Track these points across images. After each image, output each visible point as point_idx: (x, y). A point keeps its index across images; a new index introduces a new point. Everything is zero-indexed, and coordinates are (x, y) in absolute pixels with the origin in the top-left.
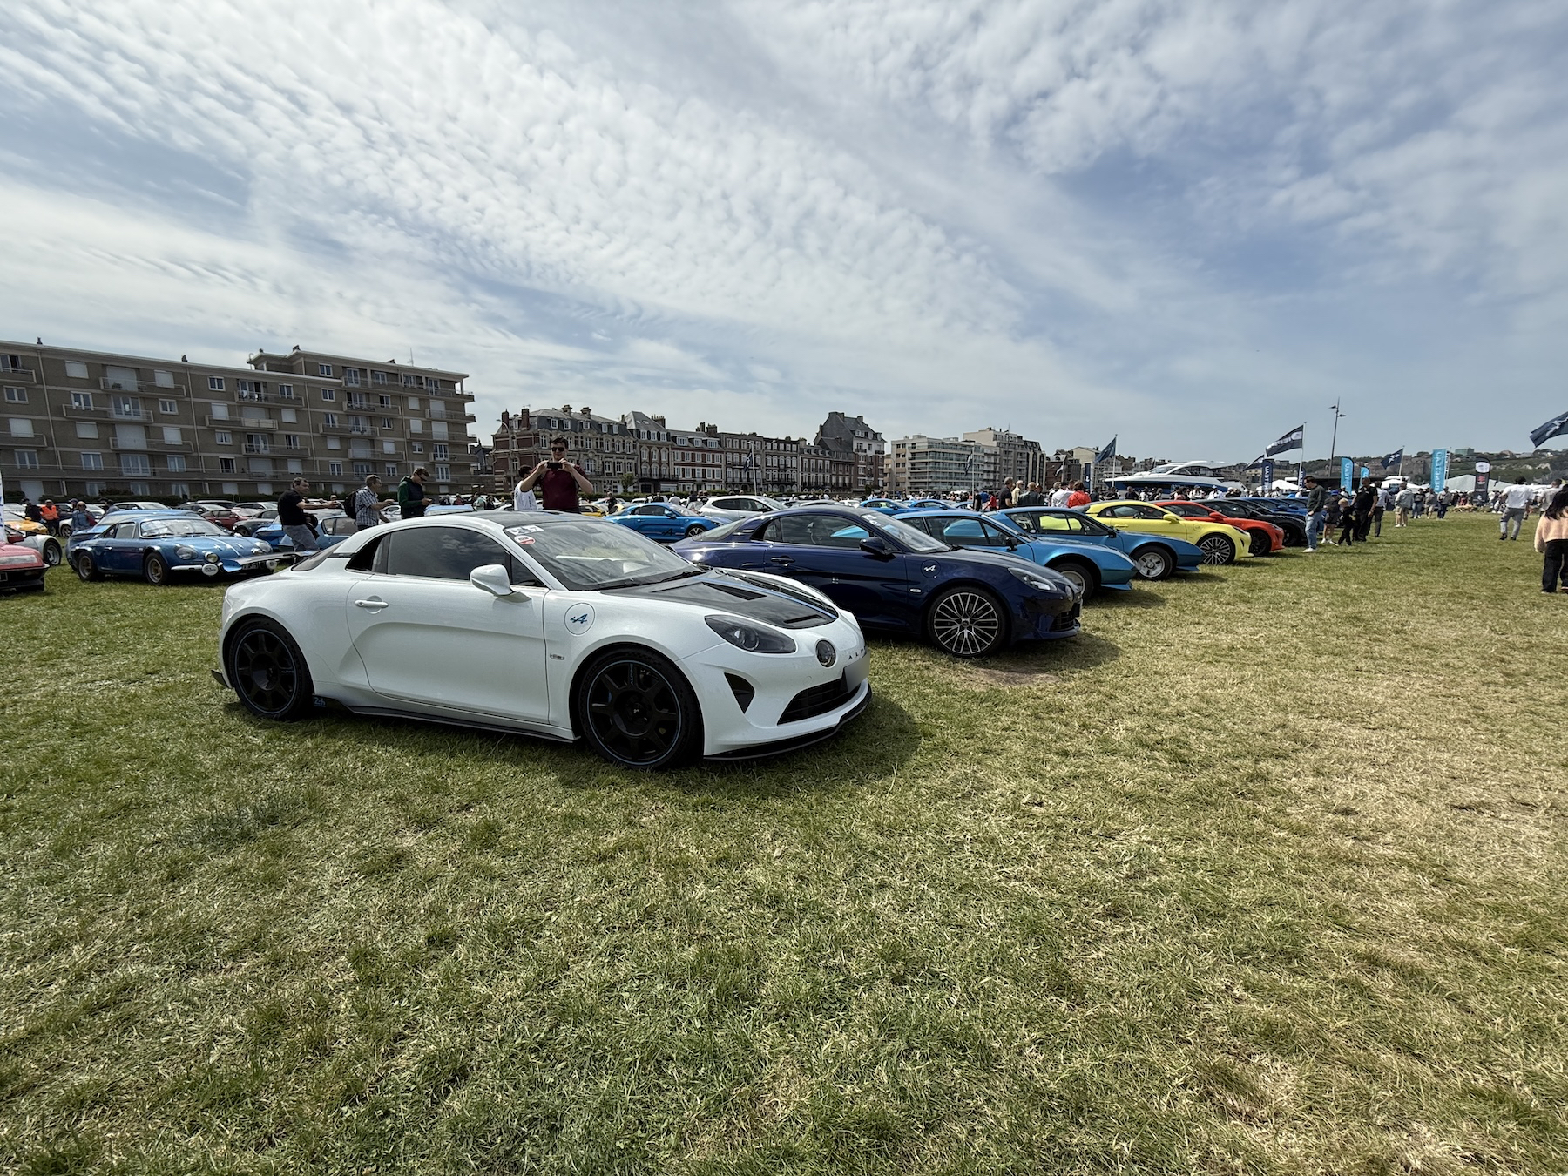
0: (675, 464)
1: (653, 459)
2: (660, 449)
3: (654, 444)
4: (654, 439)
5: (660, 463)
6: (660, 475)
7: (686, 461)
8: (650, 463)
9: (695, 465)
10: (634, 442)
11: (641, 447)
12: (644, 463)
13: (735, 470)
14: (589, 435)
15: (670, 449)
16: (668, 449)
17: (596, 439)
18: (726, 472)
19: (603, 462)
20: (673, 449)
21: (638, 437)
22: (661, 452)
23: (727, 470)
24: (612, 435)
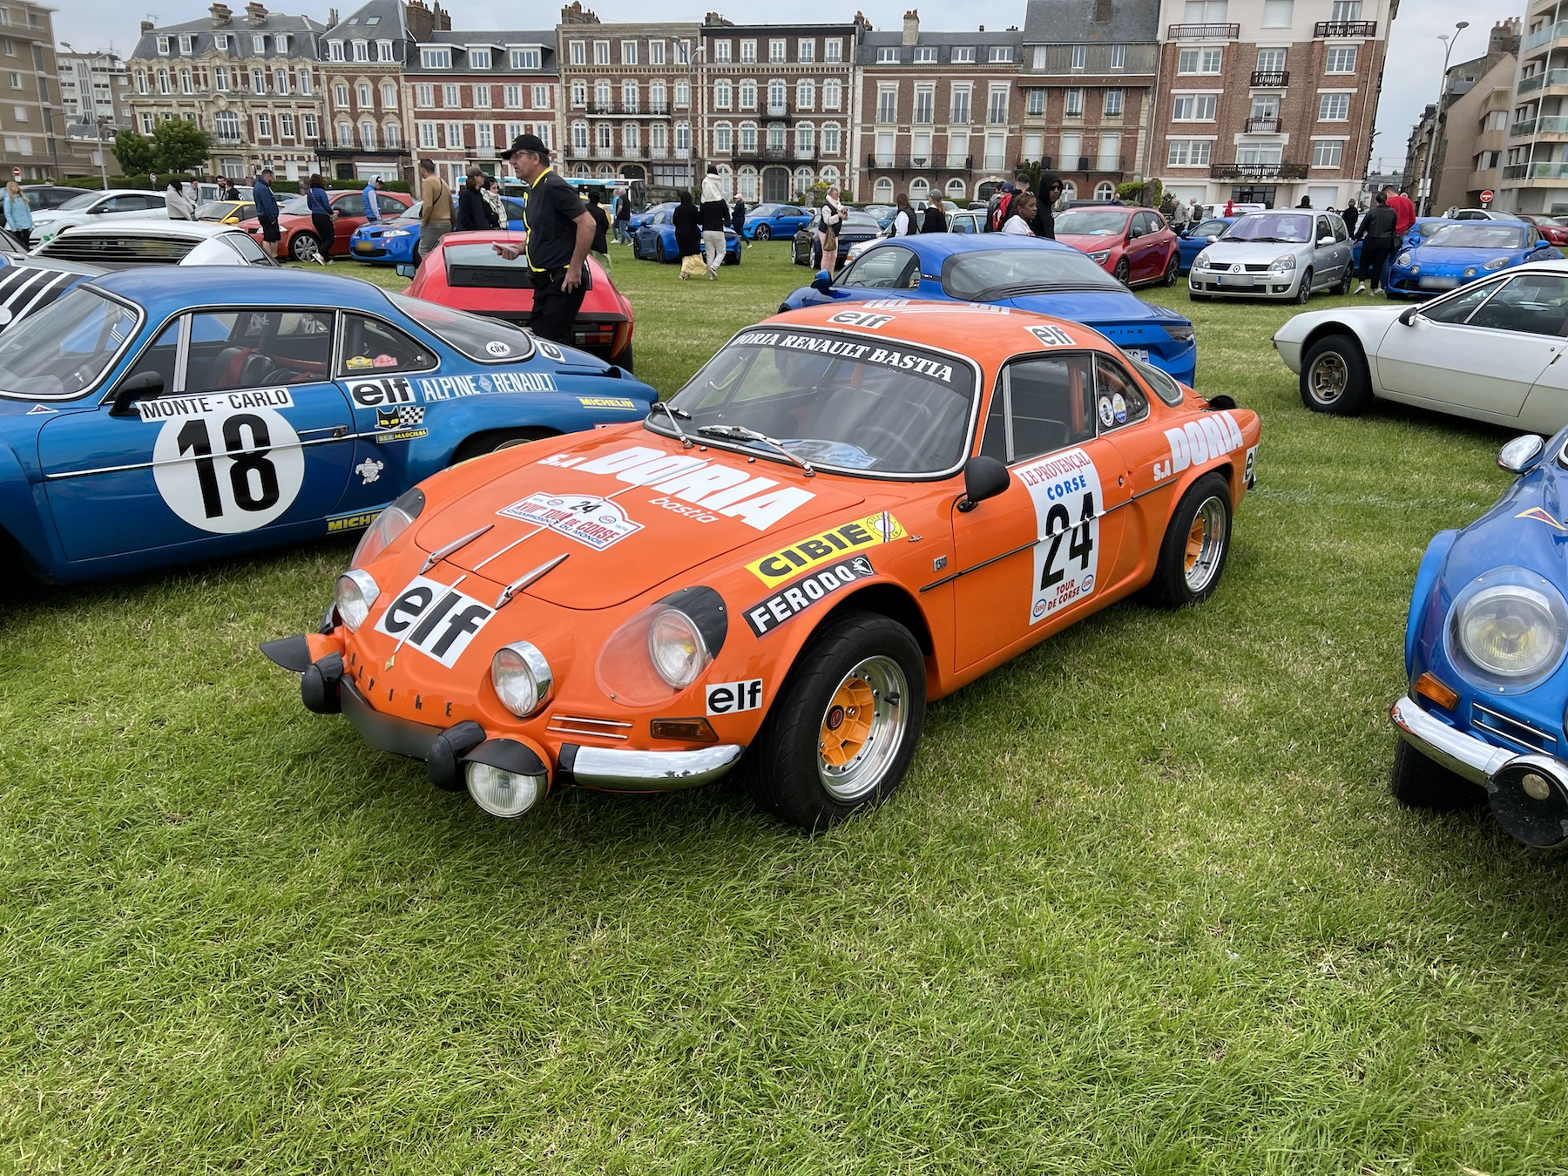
1: (361, 105)
3: (361, 70)
4: (360, 58)
5: (379, 115)
7: (447, 106)
8: (354, 115)
9: (473, 116)
10: (316, 69)
11: (330, 79)
12: (339, 116)
13: (598, 124)
14: (218, 62)
15: (402, 80)
16: (397, 80)
17: (233, 69)
18: (569, 130)
19: (250, 116)
20: (408, 78)
21: (324, 58)
22: (380, 86)
23: (574, 127)
24: (266, 57)
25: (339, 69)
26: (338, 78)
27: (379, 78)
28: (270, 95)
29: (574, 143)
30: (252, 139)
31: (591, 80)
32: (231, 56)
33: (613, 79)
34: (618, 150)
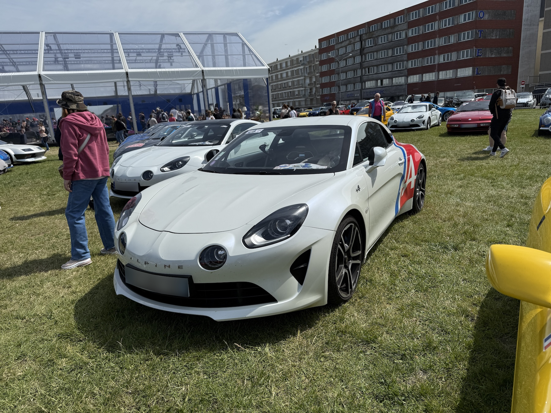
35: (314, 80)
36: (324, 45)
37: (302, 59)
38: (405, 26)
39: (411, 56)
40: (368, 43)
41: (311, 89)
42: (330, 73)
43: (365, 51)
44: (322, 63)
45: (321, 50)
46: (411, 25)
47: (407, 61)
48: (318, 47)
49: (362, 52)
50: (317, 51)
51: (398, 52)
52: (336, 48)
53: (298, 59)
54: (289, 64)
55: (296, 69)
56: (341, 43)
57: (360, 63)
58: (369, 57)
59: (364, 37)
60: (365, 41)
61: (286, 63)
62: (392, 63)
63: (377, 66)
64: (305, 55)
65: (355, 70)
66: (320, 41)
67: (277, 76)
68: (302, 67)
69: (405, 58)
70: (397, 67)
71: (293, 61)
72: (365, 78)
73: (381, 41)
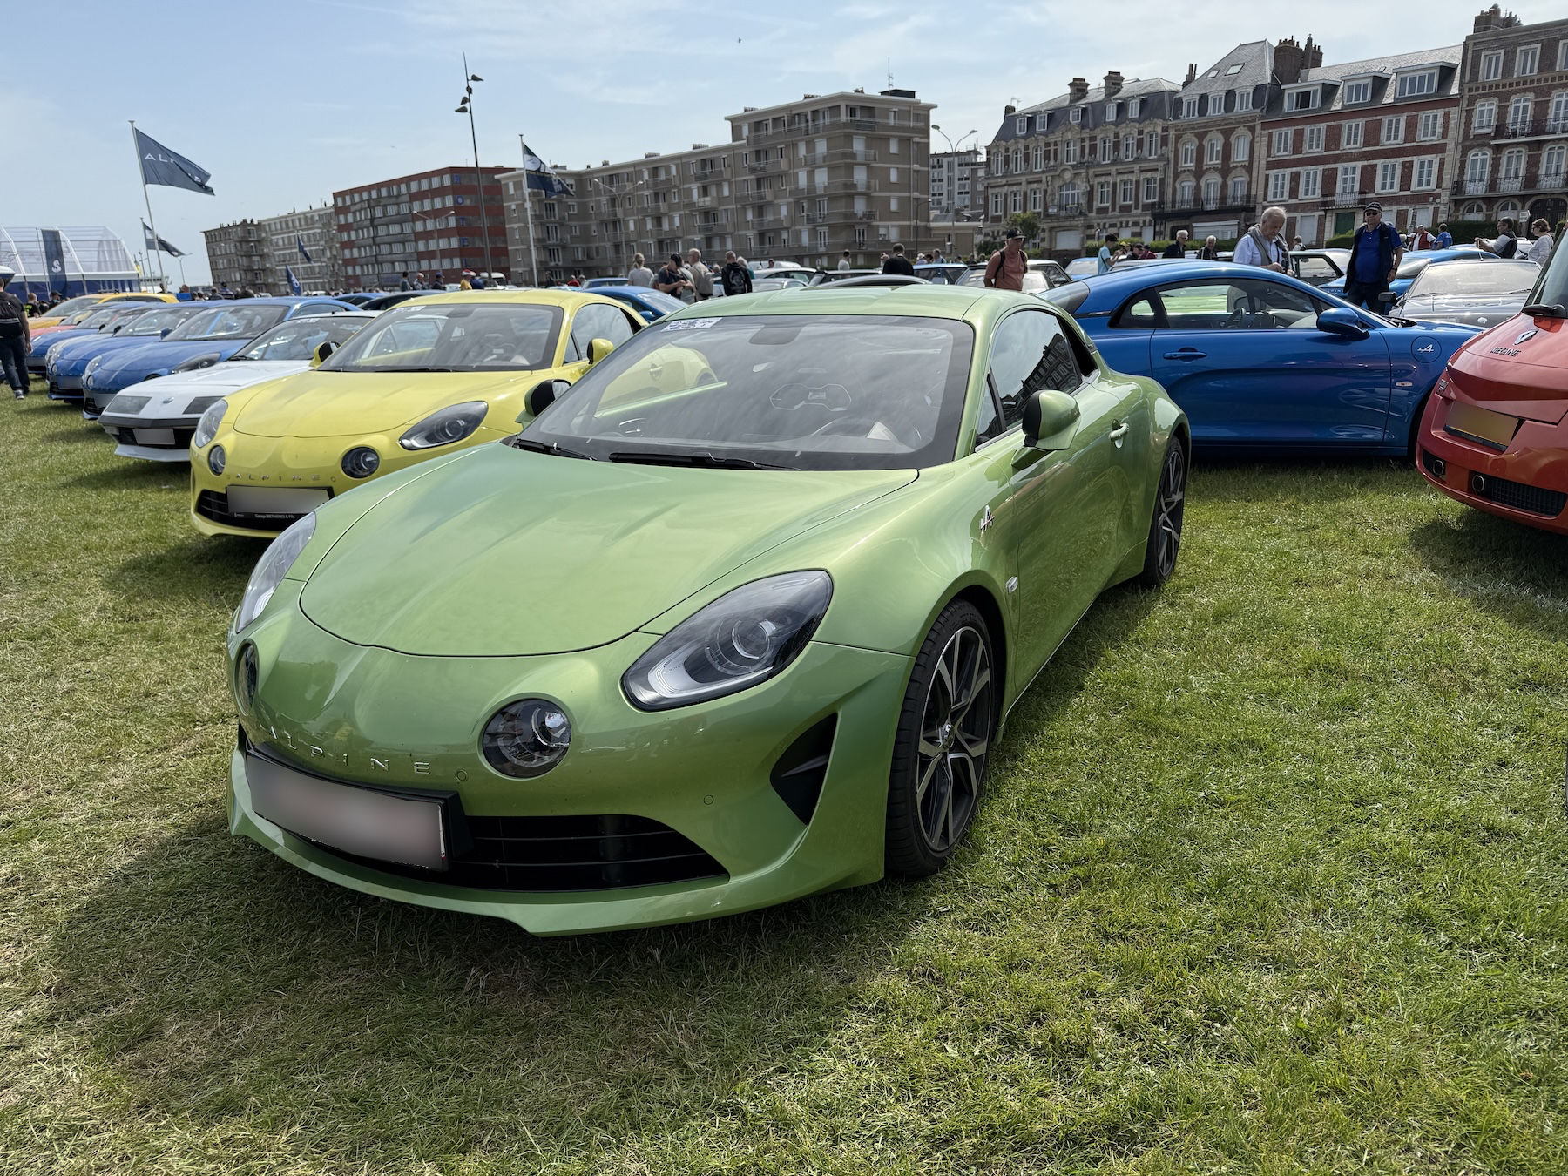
0: (1271, 165)
1: (1207, 162)
2: (1227, 133)
3: (1214, 124)
4: (1215, 111)
5: (1225, 171)
6: (1223, 198)
7: (1307, 151)
8: (1199, 173)
9: (1337, 159)
10: (1165, 129)
11: (1178, 138)
12: (1182, 176)
13: (1506, 152)
14: (1069, 135)
15: (1258, 128)
16: (1252, 129)
17: (1083, 140)
18: (1463, 164)
19: (1092, 187)
20: (1265, 126)
21: (1176, 117)
22: (1232, 140)
23: (1471, 157)
24: (1116, 124)
25: (1190, 127)
26: (1188, 136)
27: (1233, 130)
28: (1114, 162)
29: (1467, 177)
30: (1090, 208)
31: (1504, 98)
32: (1082, 128)
33: (1539, 92)
34: (1531, 180)
35: (335, 253)
36: (340, 204)
37: (317, 218)
38: (406, 198)
39: (419, 236)
40: (379, 212)
41: (333, 266)
42: (349, 245)
43: (376, 222)
44: (341, 228)
45: (338, 210)
46: (414, 197)
47: (416, 241)
48: (330, 202)
49: (373, 223)
50: (333, 210)
51: (407, 228)
52: (353, 209)
53: (312, 216)
54: (303, 223)
55: (311, 232)
56: (355, 204)
57: (373, 238)
58: (382, 231)
59: (372, 204)
60: (374, 208)
61: (299, 219)
62: (403, 243)
63: (390, 244)
64: (321, 213)
65: (371, 246)
66: (336, 195)
67: (289, 238)
68: (319, 231)
69: (413, 238)
70: (410, 248)
71: (308, 219)
72: (380, 258)
73: (391, 211)
